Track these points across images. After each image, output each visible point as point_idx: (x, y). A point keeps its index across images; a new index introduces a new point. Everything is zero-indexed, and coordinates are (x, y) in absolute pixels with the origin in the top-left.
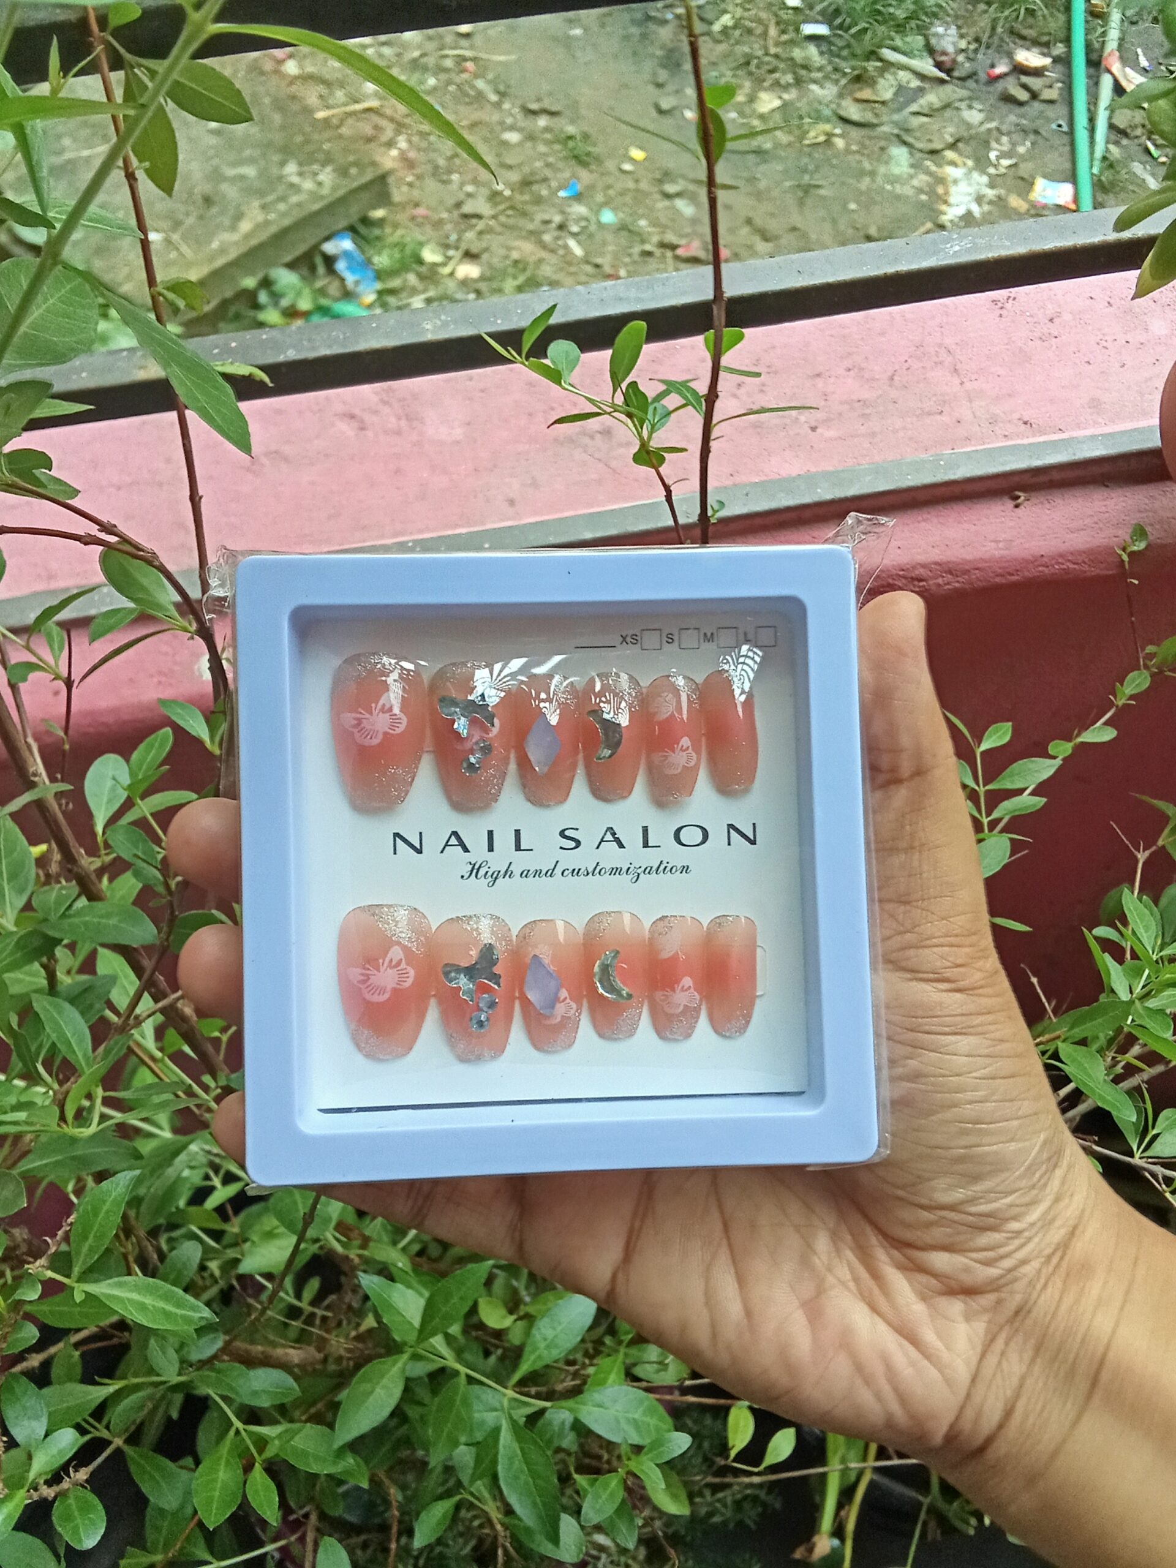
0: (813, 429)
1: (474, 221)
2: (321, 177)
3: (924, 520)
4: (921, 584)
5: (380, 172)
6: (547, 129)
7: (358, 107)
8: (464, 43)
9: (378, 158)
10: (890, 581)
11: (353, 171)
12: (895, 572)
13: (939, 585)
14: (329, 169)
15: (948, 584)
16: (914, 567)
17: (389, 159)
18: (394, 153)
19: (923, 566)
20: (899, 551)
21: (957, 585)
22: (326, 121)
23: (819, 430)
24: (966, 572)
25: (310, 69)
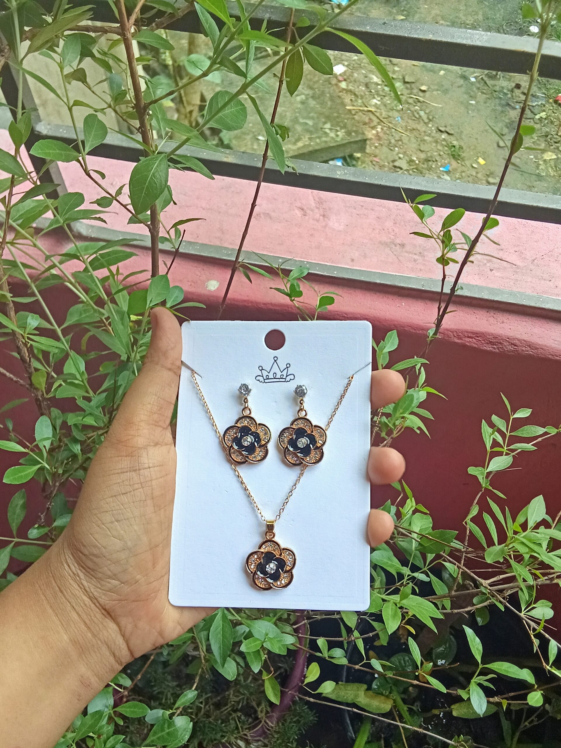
1: (398, 170)
2: (339, 133)
3: (525, 321)
5: (365, 138)
6: (444, 140)
7: (366, 109)
8: (421, 94)
9: (366, 133)
10: (501, 341)
11: (353, 134)
14: (343, 131)
17: (370, 134)
18: (374, 132)
19: (519, 340)
22: (350, 111)
23: (493, 271)
25: (350, 87)
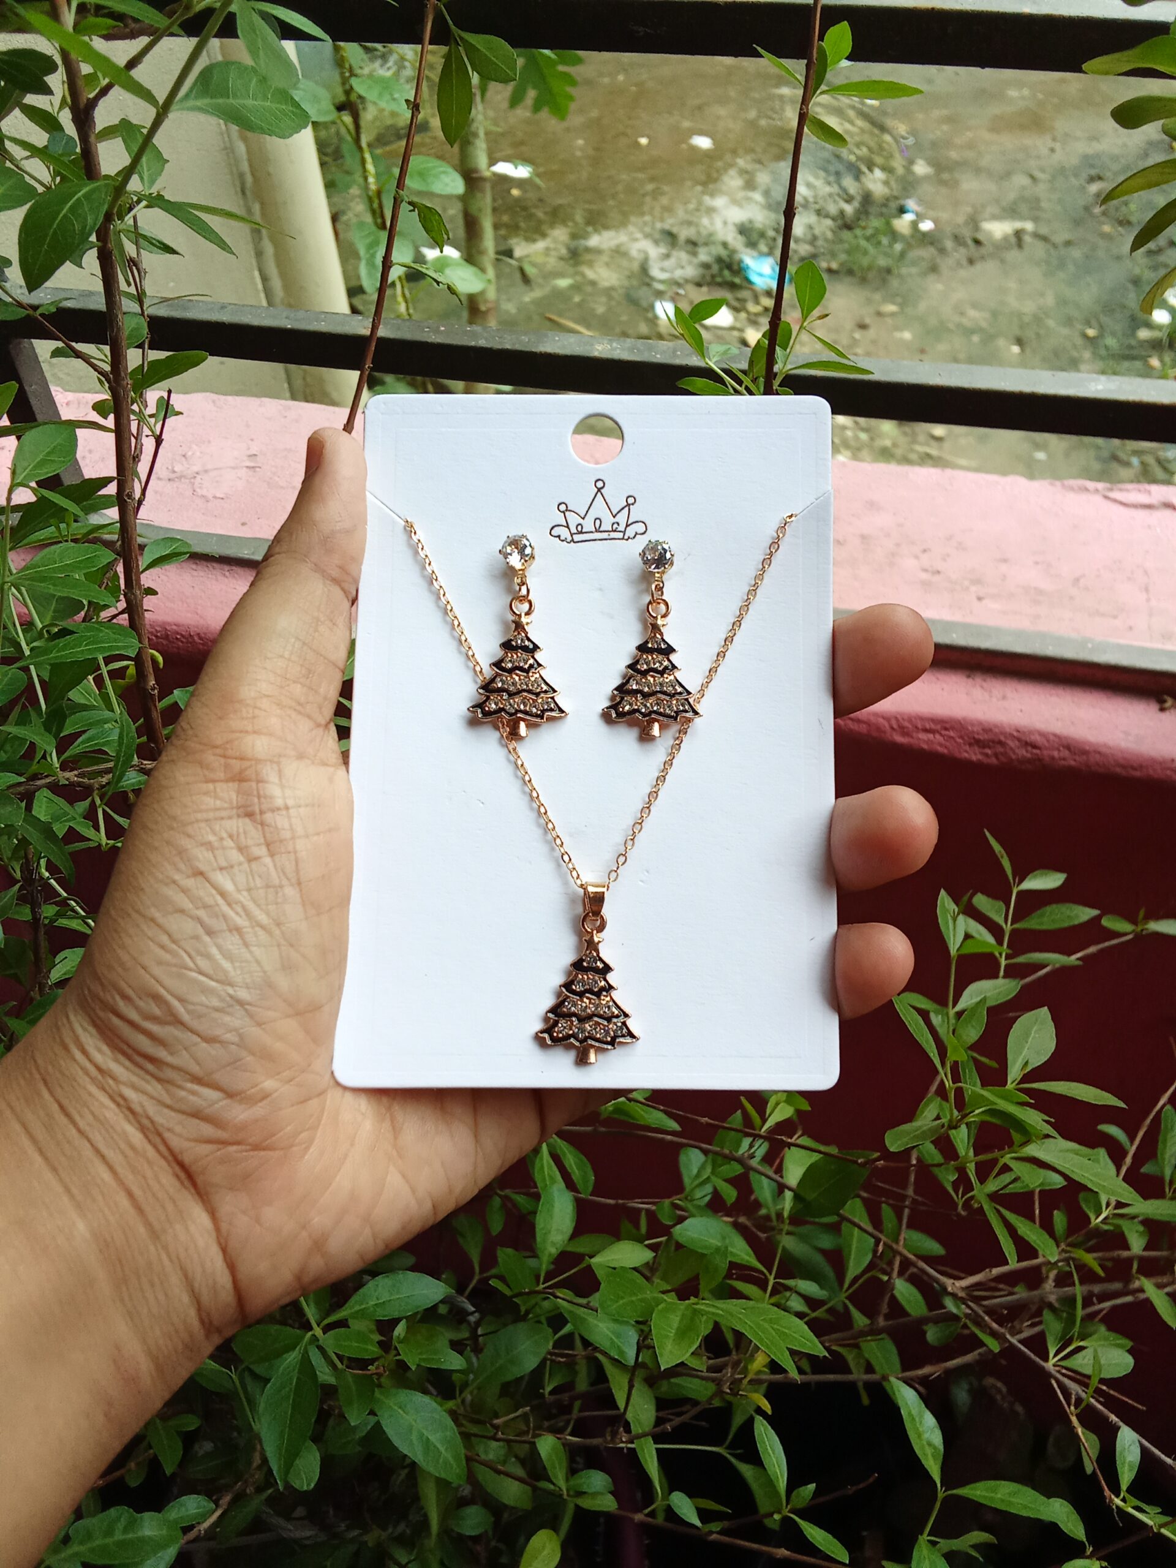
0: (980, 599)
4: (1035, 751)
10: (1002, 738)
12: (1008, 730)
13: (1053, 758)
15: (1064, 759)
16: (1031, 732)
20: (1019, 713)
21: (1073, 763)
23: (984, 602)
24: (1085, 752)
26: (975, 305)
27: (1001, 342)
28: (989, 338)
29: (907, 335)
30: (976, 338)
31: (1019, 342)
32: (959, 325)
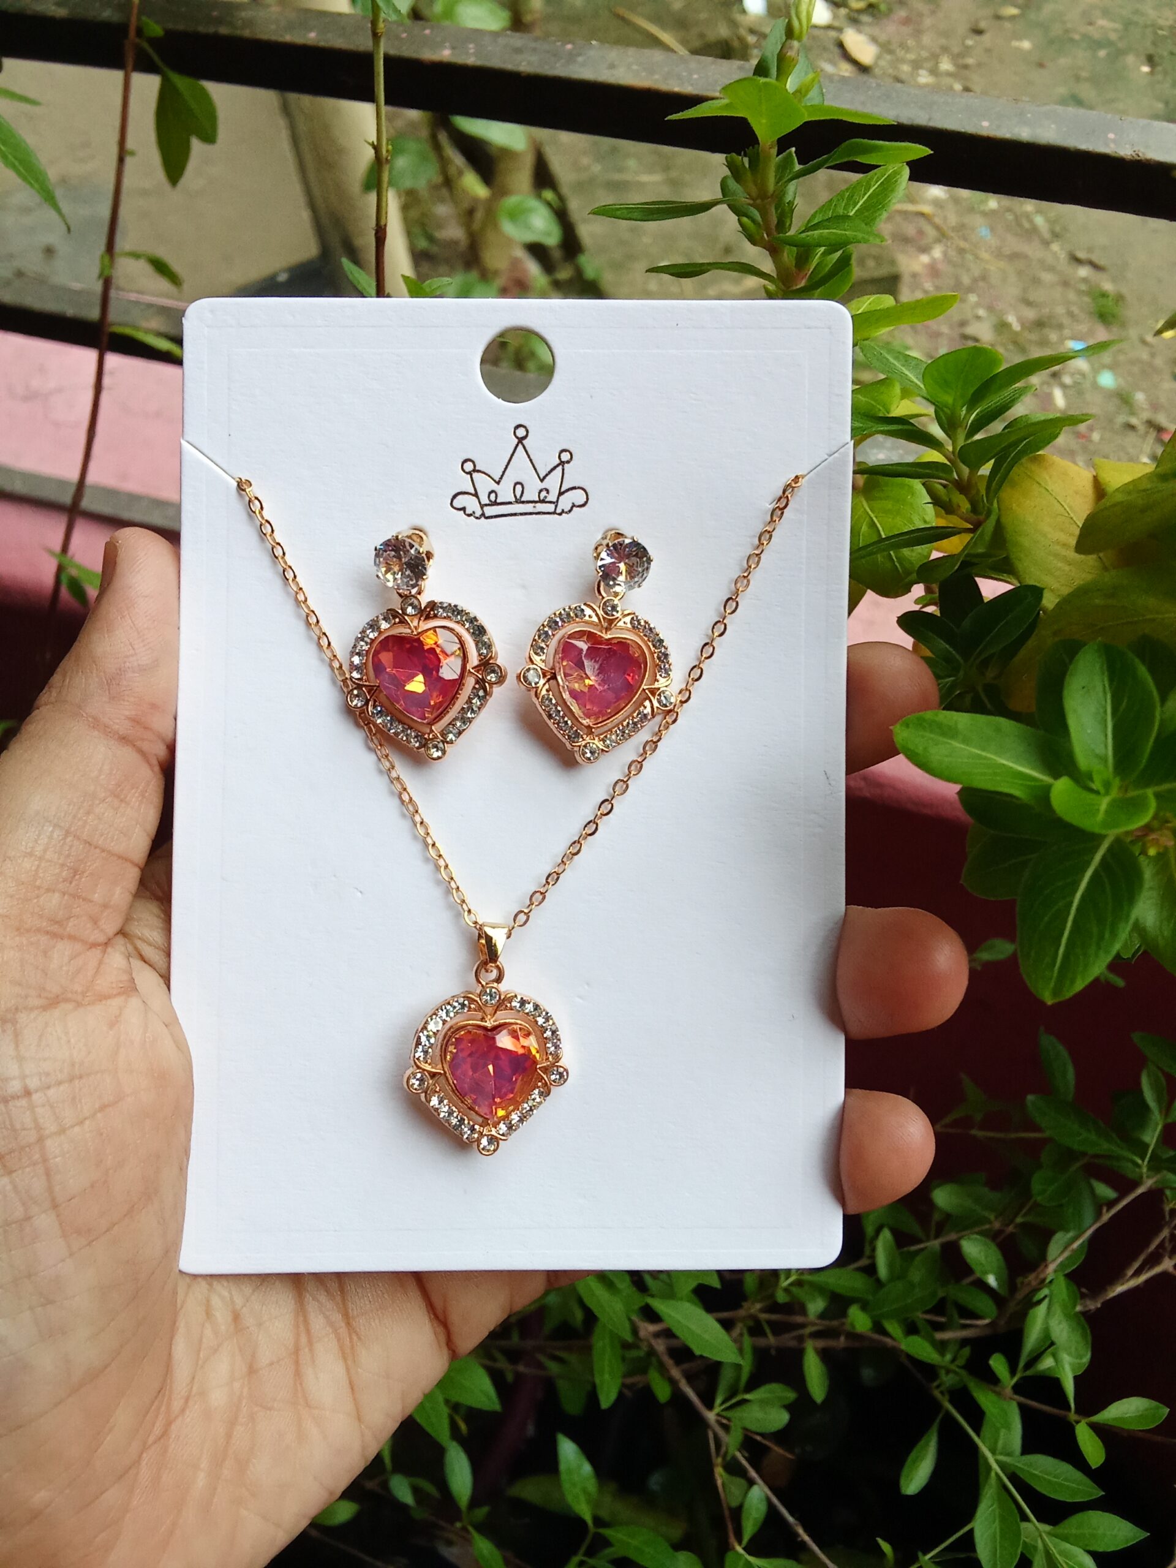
6: (1085, 280)
26: (1106, 13)
27: (1130, 59)
28: (1117, 54)
29: (1026, 45)
30: (1102, 53)
31: (1150, 60)
32: (1085, 36)
